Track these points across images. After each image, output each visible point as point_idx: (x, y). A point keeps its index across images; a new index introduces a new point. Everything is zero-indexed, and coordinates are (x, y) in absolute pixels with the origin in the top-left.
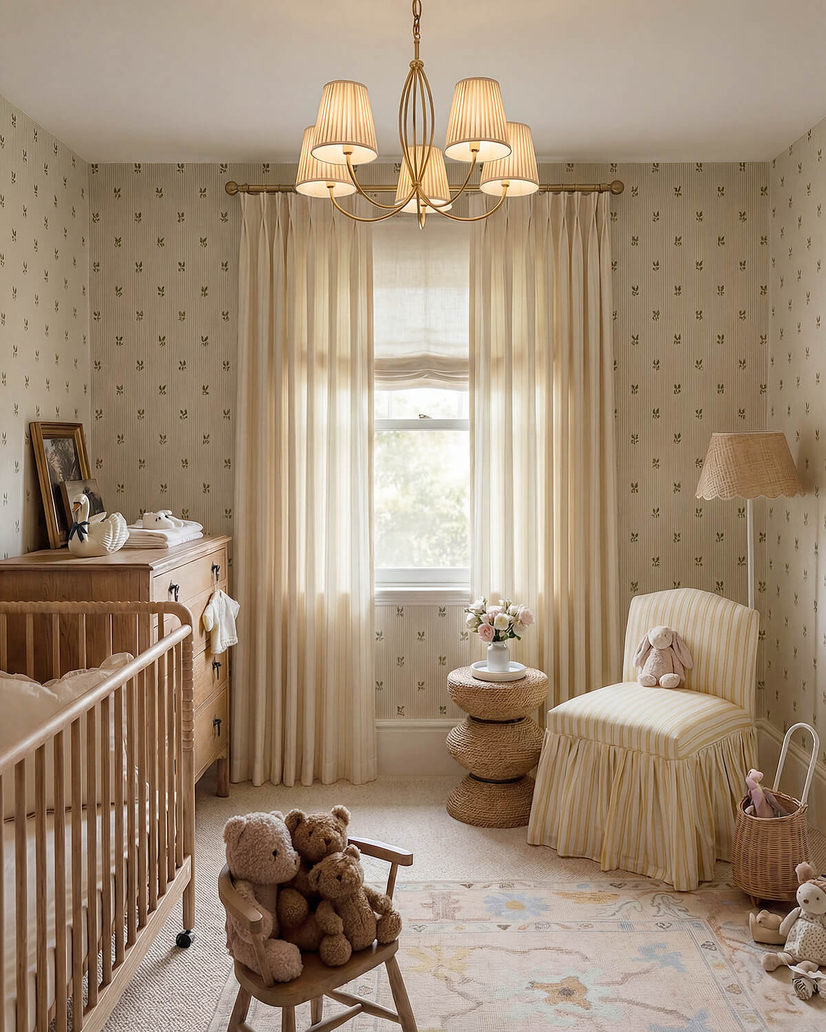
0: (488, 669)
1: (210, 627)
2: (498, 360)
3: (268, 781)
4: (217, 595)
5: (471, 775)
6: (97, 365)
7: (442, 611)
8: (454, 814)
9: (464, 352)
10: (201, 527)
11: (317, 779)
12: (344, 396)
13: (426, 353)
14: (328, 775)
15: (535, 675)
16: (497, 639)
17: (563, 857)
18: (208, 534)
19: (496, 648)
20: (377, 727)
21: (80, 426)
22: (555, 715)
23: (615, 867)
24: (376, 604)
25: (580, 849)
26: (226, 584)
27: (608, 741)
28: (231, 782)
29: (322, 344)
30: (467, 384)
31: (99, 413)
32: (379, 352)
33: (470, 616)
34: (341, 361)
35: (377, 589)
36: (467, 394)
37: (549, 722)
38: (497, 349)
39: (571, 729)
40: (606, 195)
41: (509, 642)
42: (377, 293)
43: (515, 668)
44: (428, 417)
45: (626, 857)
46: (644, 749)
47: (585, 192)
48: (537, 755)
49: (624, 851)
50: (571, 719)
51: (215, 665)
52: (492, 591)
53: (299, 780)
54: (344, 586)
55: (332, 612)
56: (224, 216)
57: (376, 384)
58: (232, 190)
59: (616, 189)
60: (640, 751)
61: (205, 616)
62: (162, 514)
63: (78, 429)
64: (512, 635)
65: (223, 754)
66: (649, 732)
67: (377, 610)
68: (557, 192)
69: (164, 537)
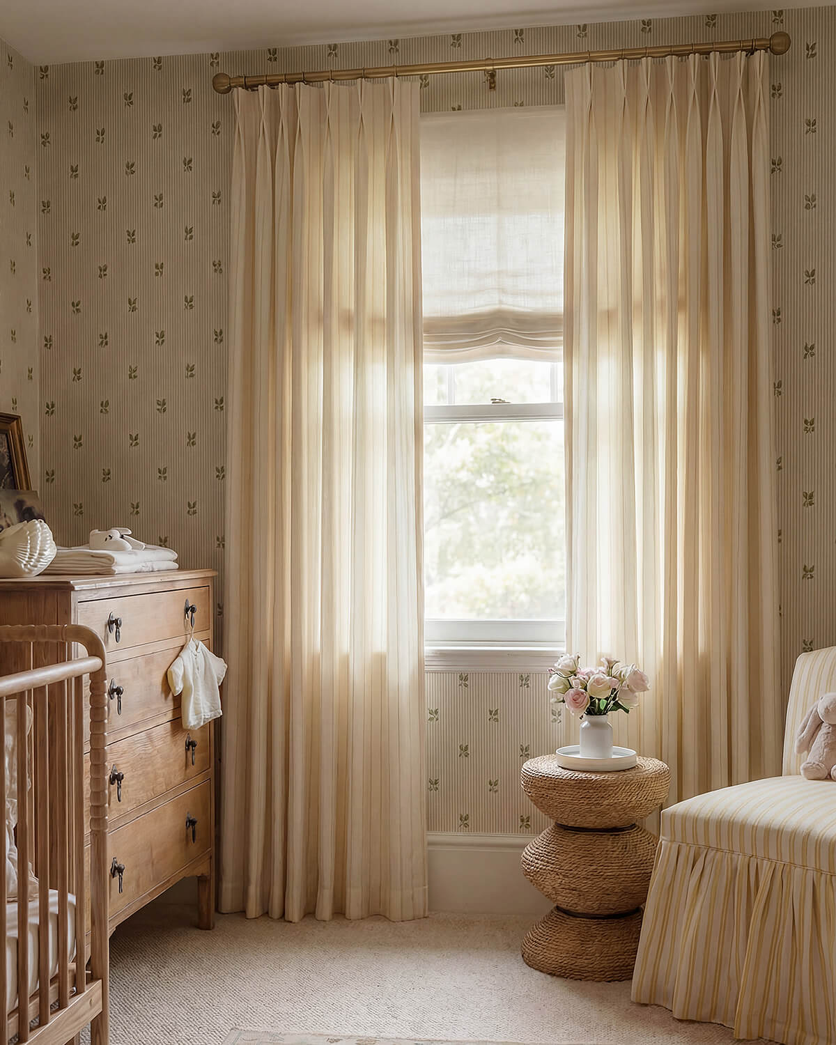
0: (582, 753)
1: (179, 688)
2: (609, 315)
3: (266, 914)
4: (192, 645)
5: (558, 908)
6: (48, 342)
7: (524, 680)
8: (532, 963)
9: (557, 304)
10: (175, 556)
11: (340, 912)
12: (377, 372)
13: (497, 307)
14: (355, 905)
15: (651, 765)
16: (593, 710)
17: (681, 1021)
18: (183, 565)
19: (594, 725)
20: (430, 844)
21: (17, 418)
22: (673, 816)
23: (755, 1037)
24: (426, 668)
25: (705, 1011)
26: (209, 634)
27: (749, 851)
28: (217, 910)
29: (345, 298)
30: (560, 351)
31: (50, 409)
32: (432, 307)
33: (554, 679)
34: (374, 321)
35: (428, 649)
36: (560, 366)
37: (666, 826)
38: (608, 296)
39: (695, 835)
40: (760, 57)
41: (613, 717)
42: (426, 223)
43: (621, 753)
44: (504, 402)
45: (773, 1021)
46: (798, 861)
47: (728, 52)
48: (647, 878)
49: (769, 1014)
50: (695, 820)
51: (190, 745)
52: (598, 650)
53: (310, 912)
54: (379, 643)
55: (359, 674)
56: (216, 126)
57: (427, 353)
58: (222, 86)
59: (777, 46)
60: (793, 864)
61: (171, 672)
62: (116, 534)
63: (15, 422)
64: (617, 706)
65: (203, 869)
66: (807, 836)
67: (429, 680)
68: (683, 55)
69: (111, 560)
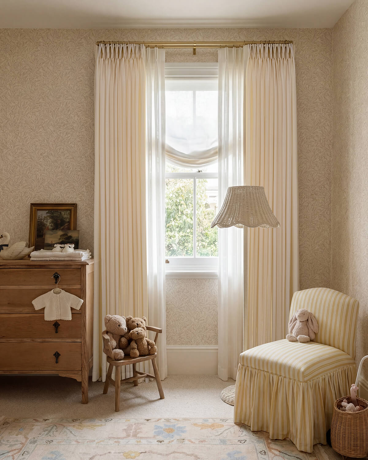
46: (287, 376)
60: (285, 377)
